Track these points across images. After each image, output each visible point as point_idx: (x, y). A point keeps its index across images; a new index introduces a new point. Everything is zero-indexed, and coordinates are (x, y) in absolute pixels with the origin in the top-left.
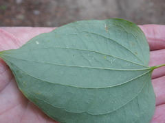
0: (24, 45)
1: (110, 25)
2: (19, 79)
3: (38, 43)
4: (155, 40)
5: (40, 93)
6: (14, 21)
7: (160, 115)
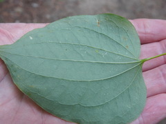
0: (18, 41)
1: (101, 20)
2: (14, 73)
3: (31, 38)
4: (146, 33)
5: (34, 86)
6: (12, 14)
7: (151, 106)
